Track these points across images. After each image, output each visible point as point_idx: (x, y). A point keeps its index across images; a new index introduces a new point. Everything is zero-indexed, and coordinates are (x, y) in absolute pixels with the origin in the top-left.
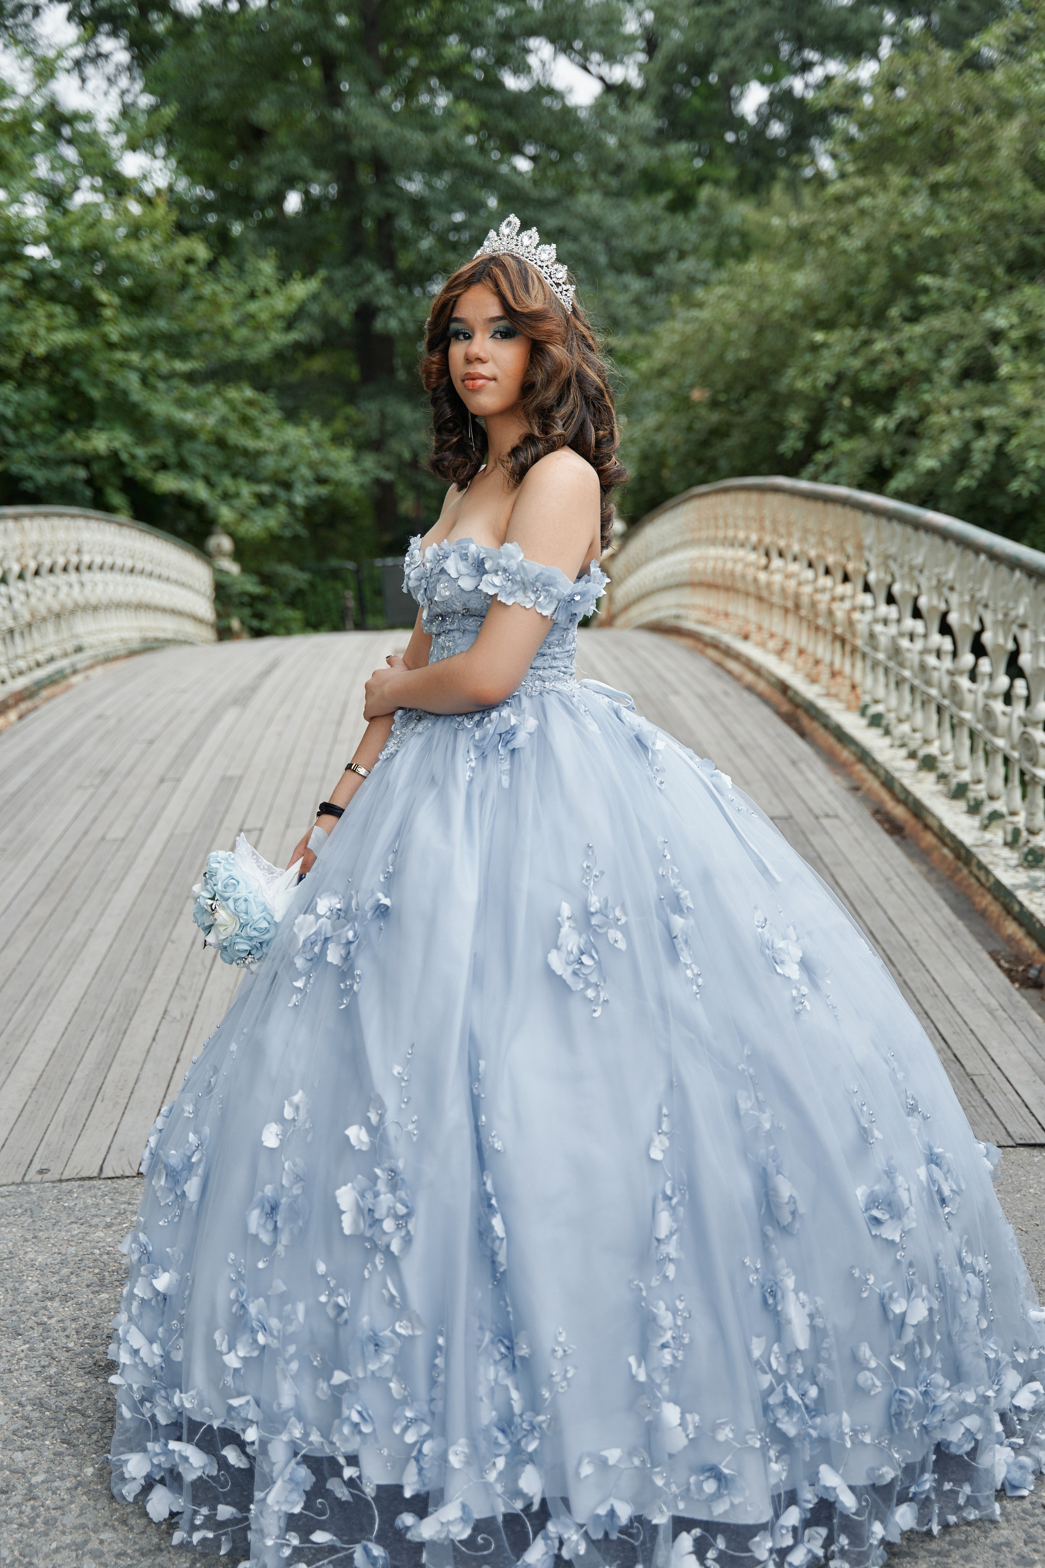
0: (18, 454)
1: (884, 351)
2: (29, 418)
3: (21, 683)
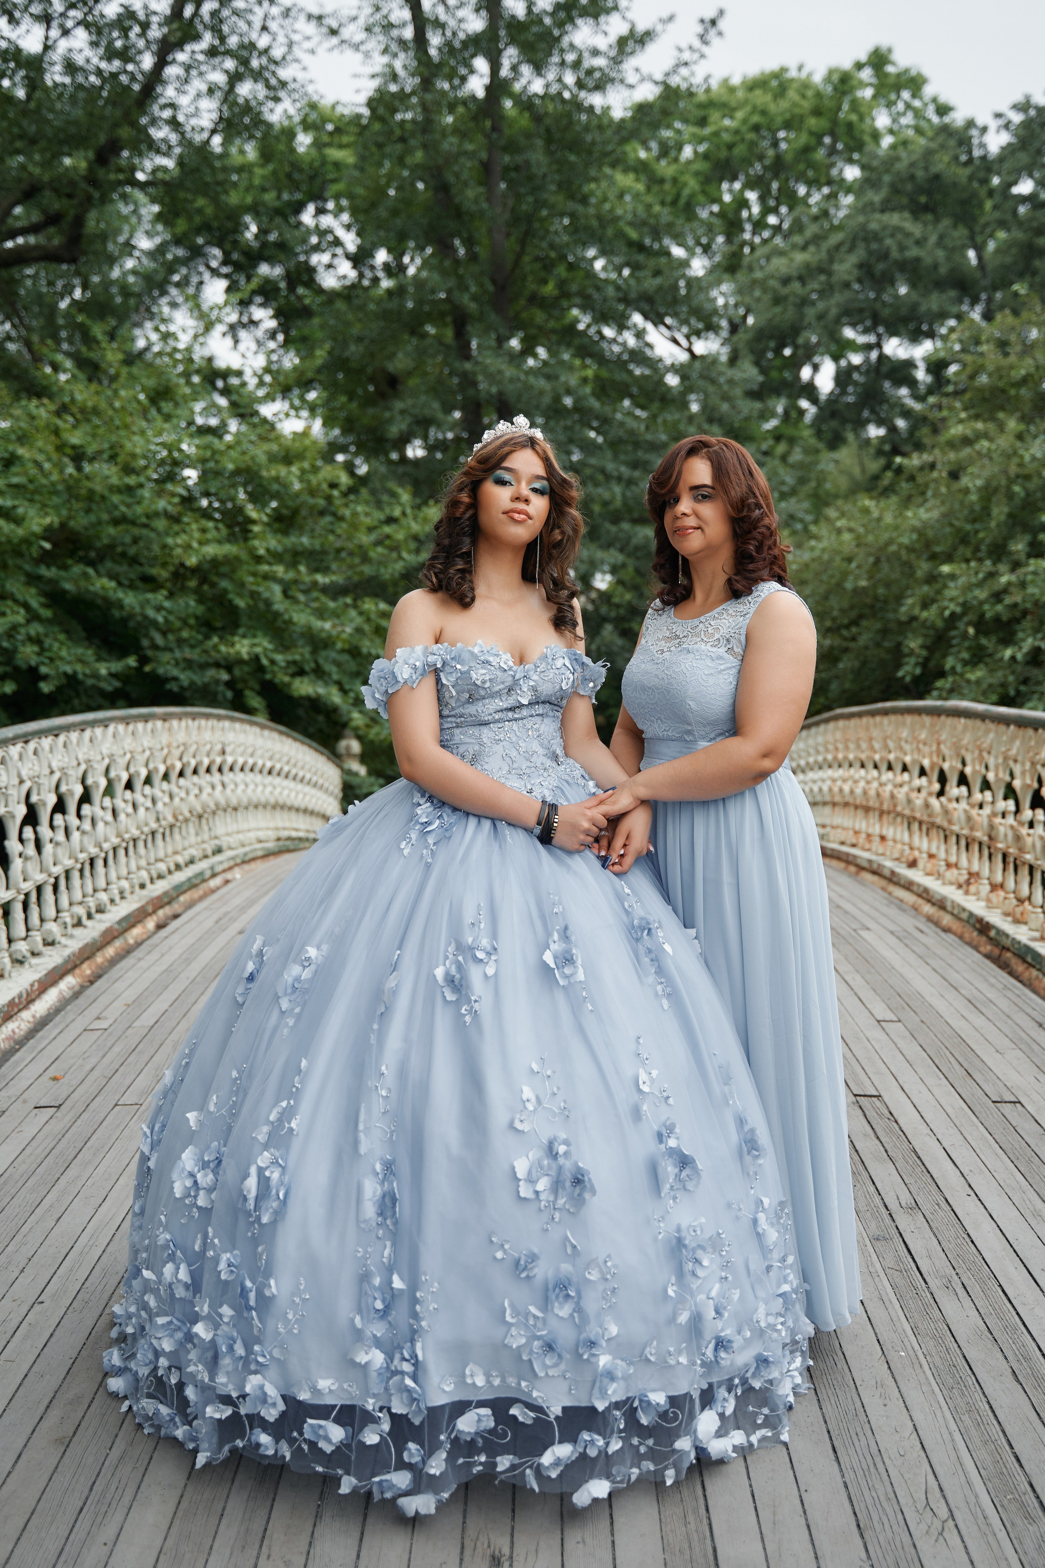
0: (166, 657)
1: (1009, 584)
2: (178, 624)
3: (160, 888)
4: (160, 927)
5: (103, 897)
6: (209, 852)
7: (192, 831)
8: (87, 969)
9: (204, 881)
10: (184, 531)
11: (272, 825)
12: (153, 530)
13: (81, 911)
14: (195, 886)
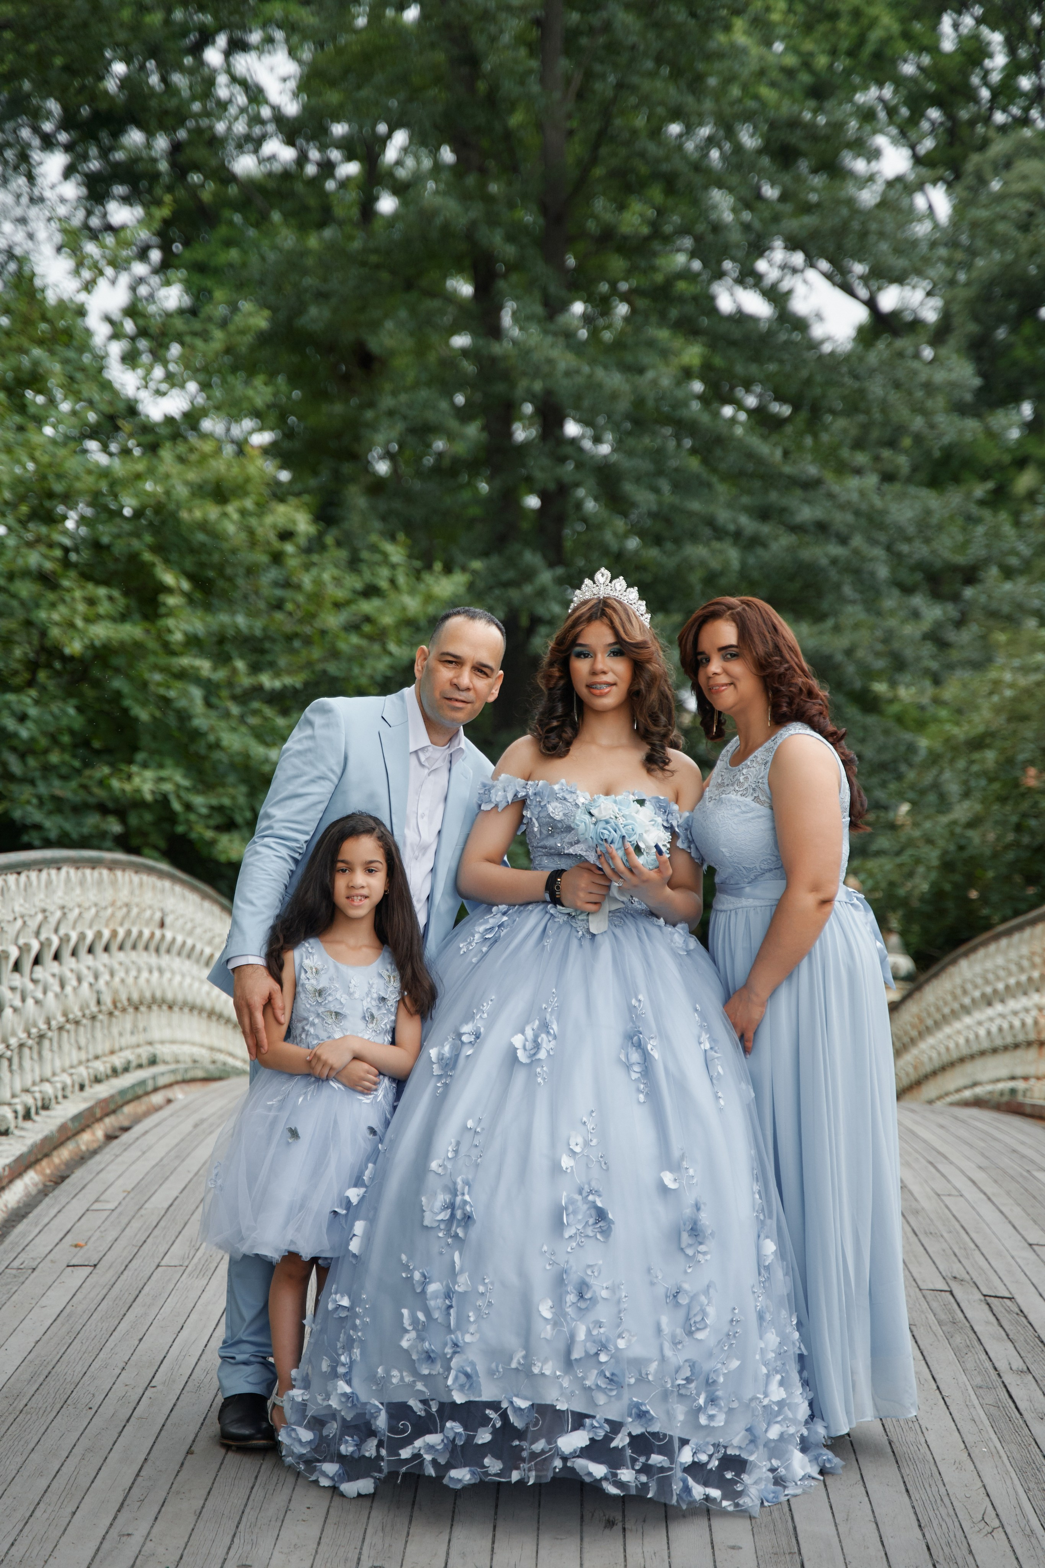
4: (110, 1138)
5: (48, 1088)
6: (144, 1061)
7: (128, 1026)
8: (46, 1167)
9: (147, 1094)
10: (63, 601)
11: (207, 1041)
12: (14, 596)
13: (29, 1100)
14: (138, 1098)
